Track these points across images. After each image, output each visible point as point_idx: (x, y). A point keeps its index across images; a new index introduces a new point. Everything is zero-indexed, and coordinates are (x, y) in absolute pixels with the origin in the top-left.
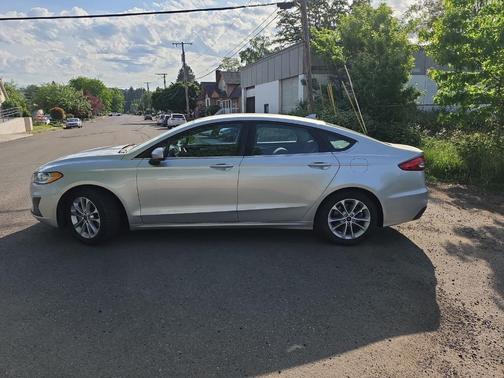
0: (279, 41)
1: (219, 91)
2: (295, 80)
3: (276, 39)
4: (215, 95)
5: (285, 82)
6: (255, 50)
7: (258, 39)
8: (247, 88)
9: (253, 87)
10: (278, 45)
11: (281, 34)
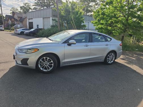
0: (35, 5)
1: (15, 19)
2: (48, 19)
3: (34, 4)
4: (13, 20)
5: (45, 19)
6: (25, 6)
7: (27, 3)
8: (29, 19)
9: (32, 19)
10: (35, 6)
11: (36, 3)
